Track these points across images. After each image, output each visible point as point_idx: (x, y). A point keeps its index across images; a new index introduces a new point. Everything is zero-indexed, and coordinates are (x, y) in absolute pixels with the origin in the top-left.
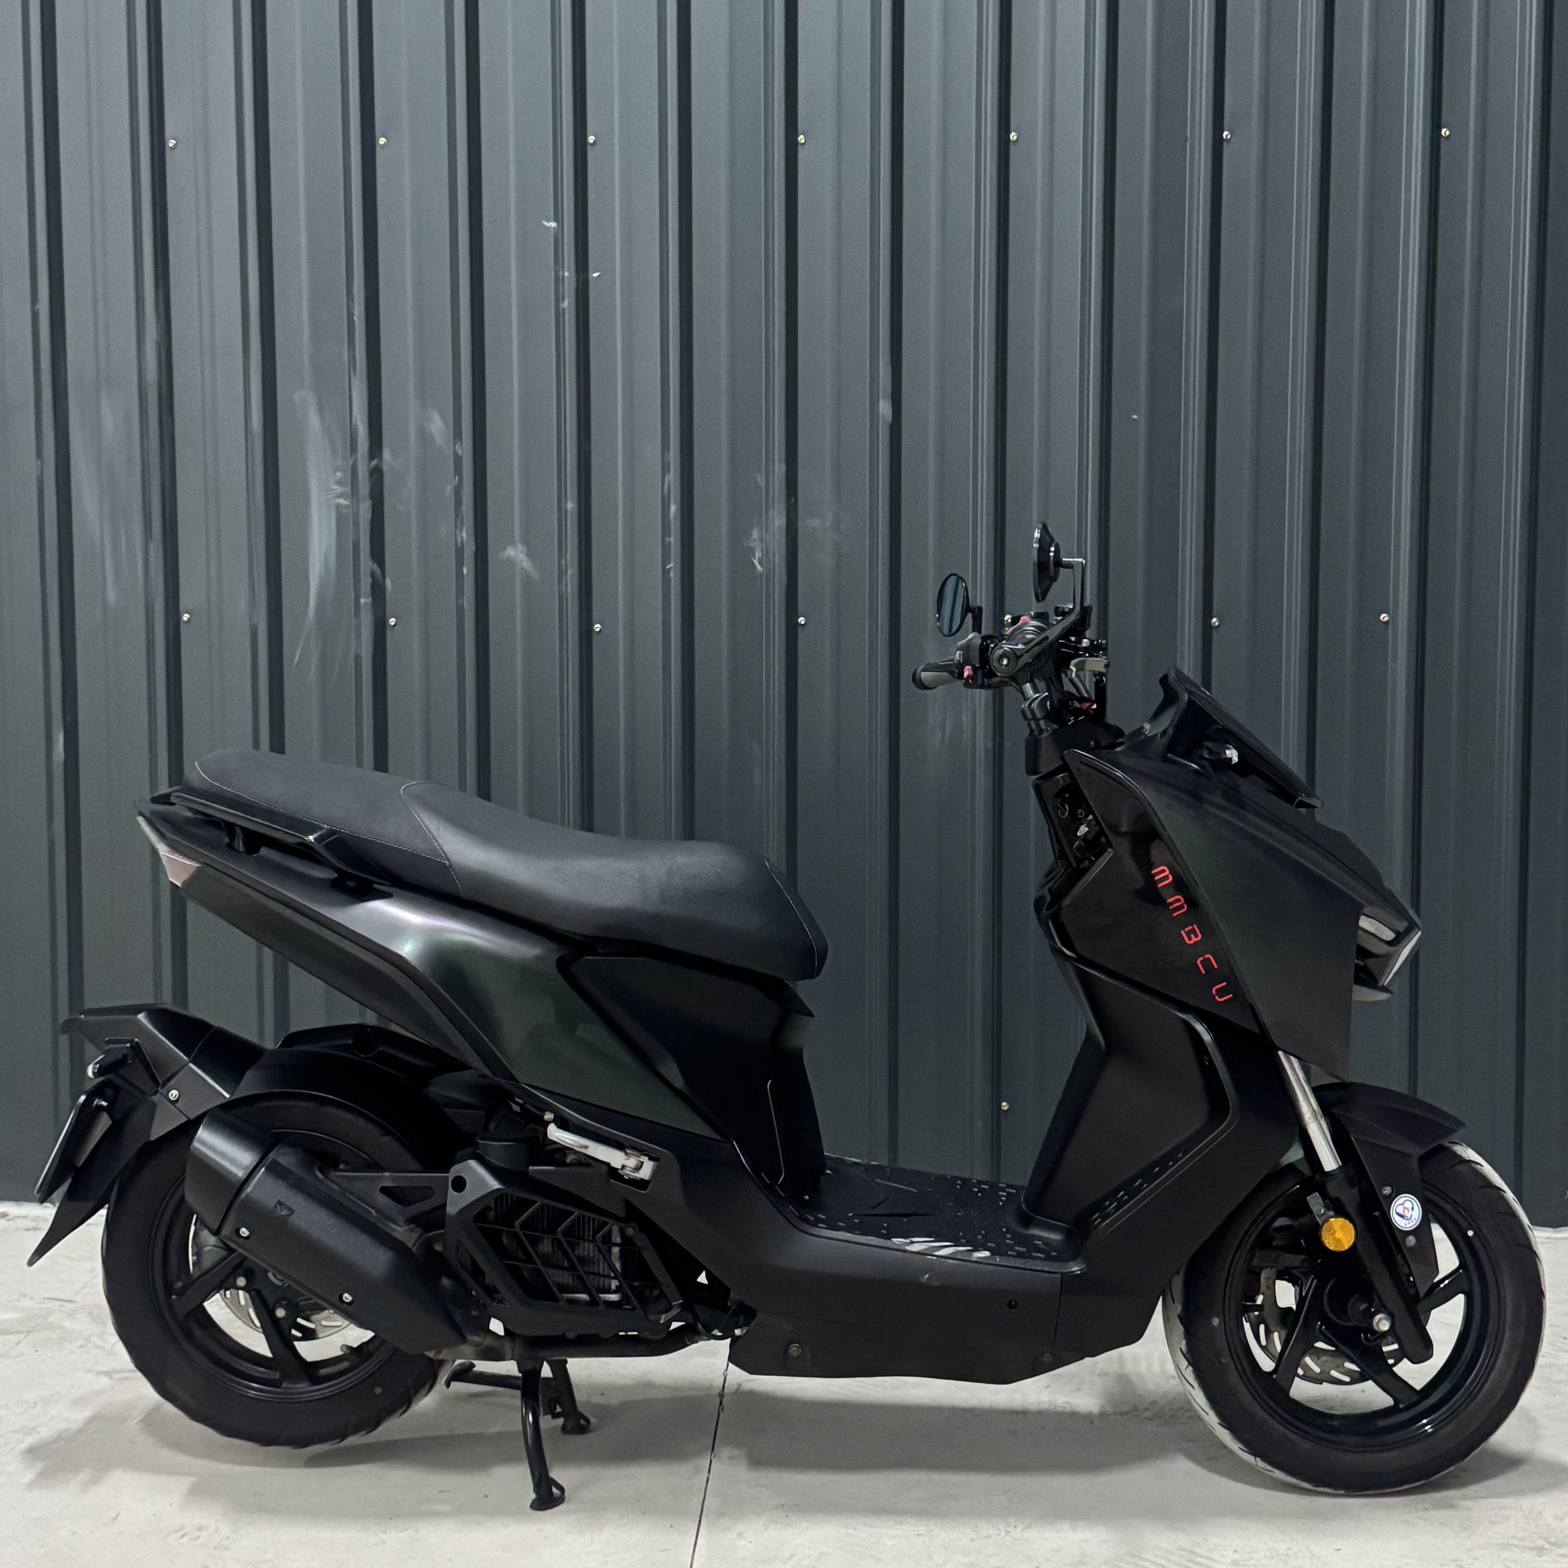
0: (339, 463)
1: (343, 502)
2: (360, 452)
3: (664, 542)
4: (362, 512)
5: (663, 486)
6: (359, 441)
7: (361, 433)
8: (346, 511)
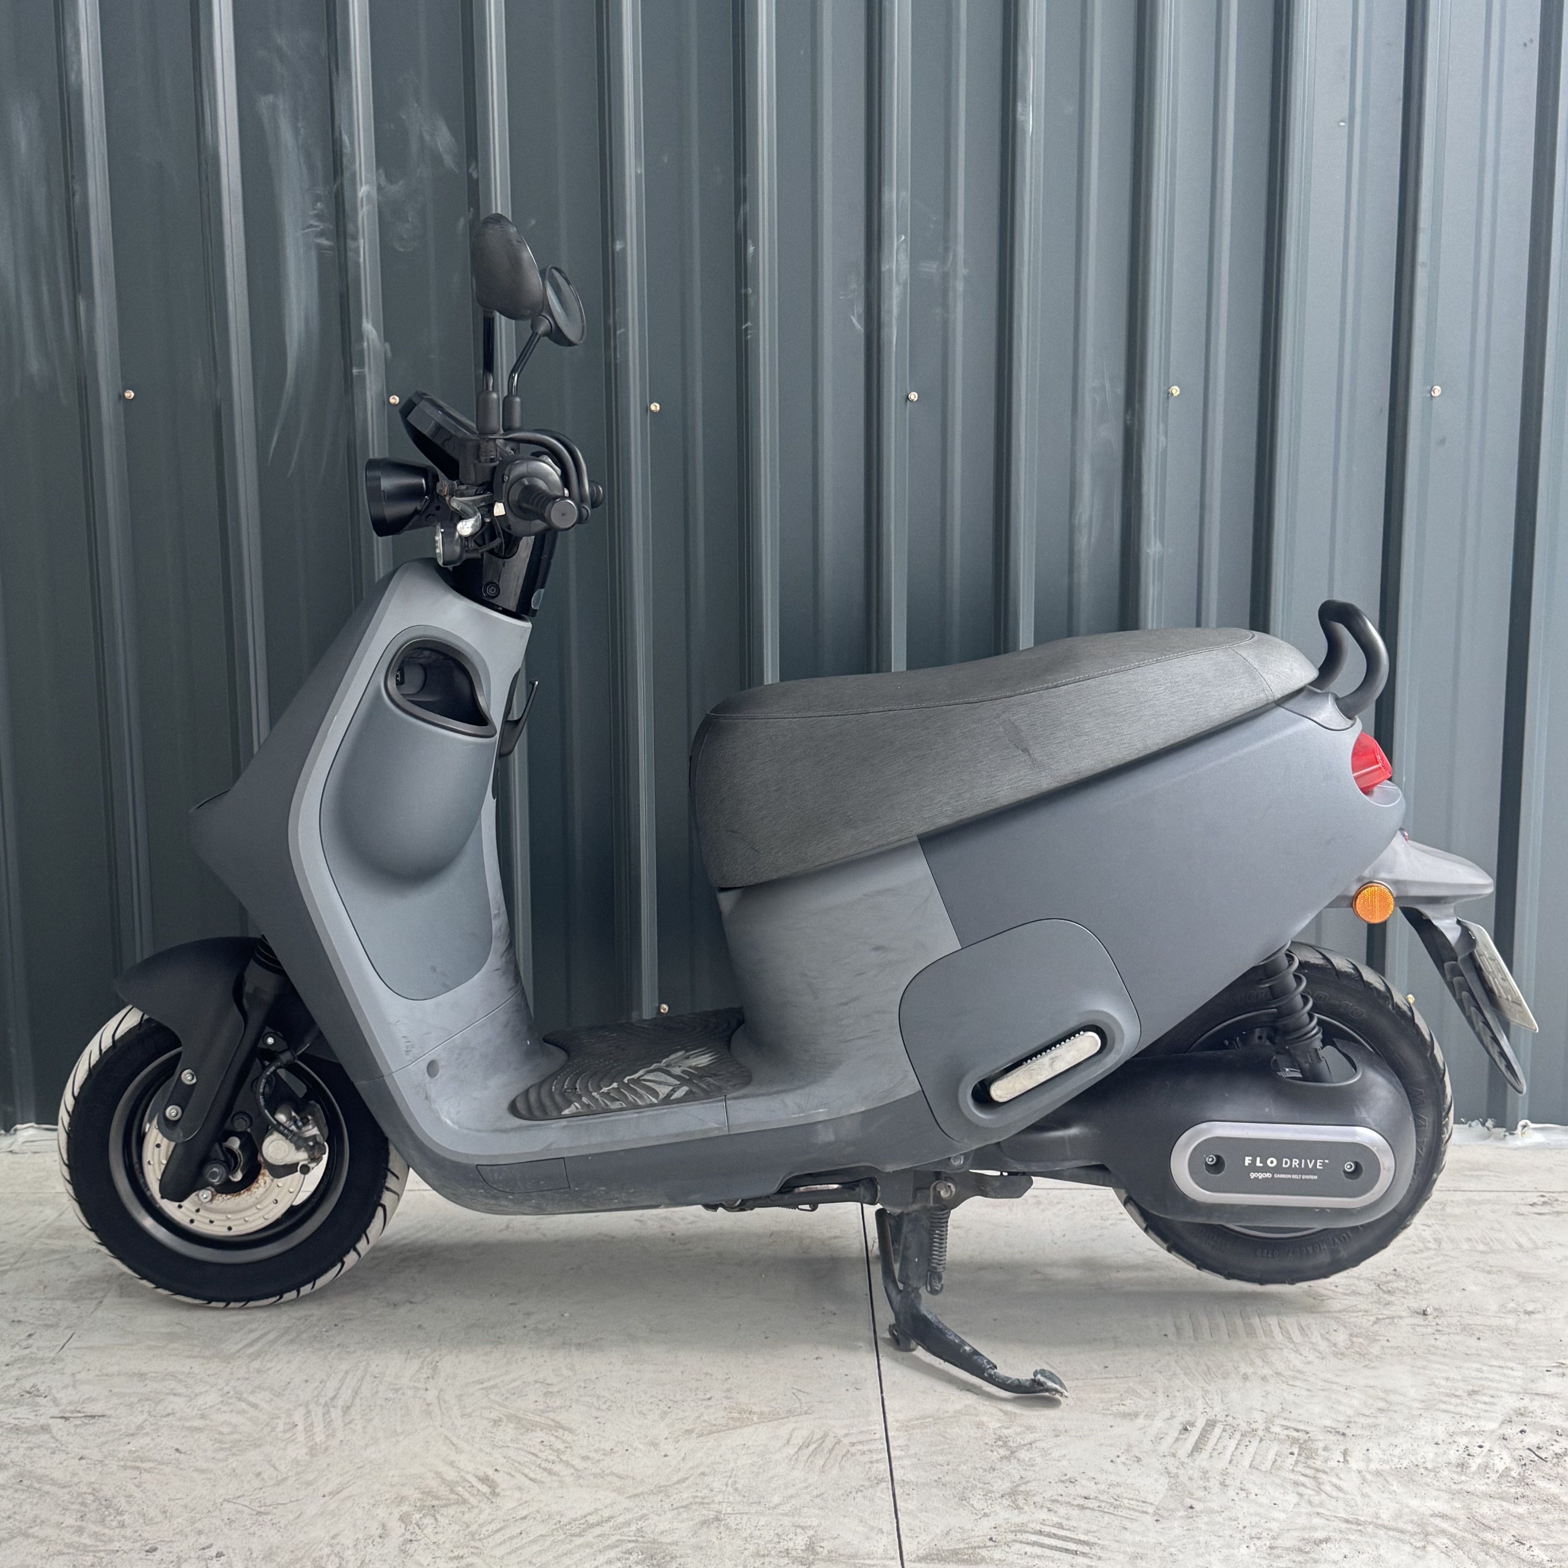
0: (320, 190)
1: (325, 242)
2: (347, 175)
3: (738, 295)
4: (350, 254)
5: (736, 221)
6: (345, 160)
7: (347, 150)
8: (330, 253)
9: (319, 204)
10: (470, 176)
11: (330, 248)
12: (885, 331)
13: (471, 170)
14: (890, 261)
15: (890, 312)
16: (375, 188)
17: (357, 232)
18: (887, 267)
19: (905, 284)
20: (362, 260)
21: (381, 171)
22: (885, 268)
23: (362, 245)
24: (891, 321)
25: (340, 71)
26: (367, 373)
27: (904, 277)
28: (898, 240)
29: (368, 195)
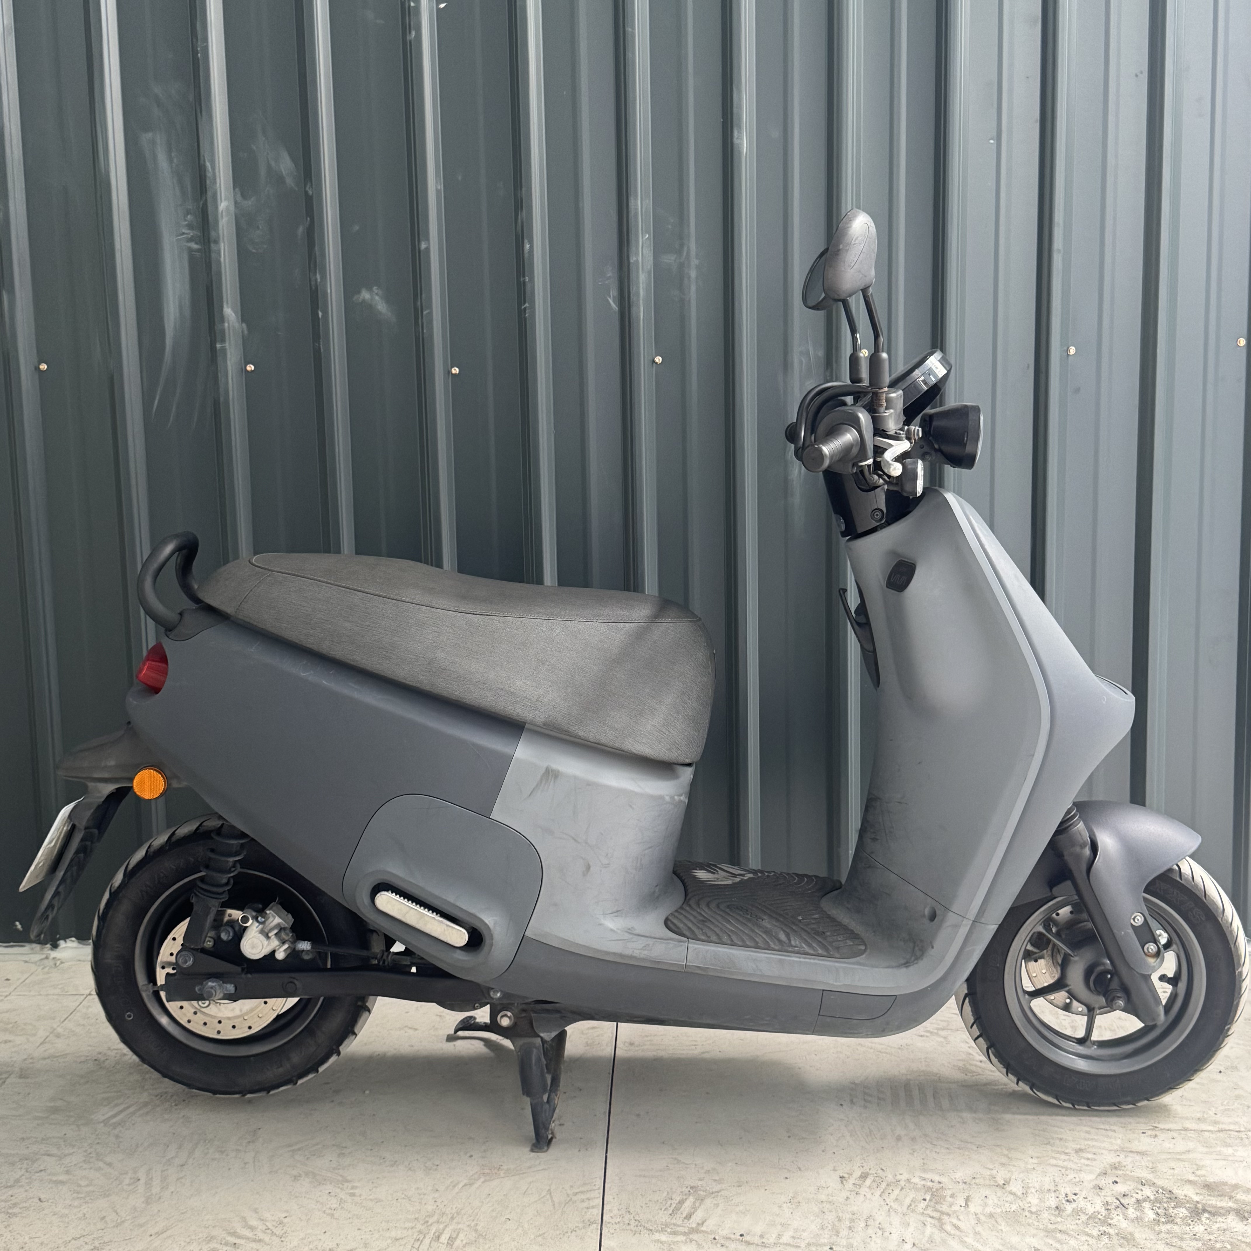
0: (190, 206)
1: (195, 246)
2: (209, 194)
3: (518, 282)
4: (213, 255)
5: (516, 225)
6: (208, 182)
7: (209, 174)
8: (198, 254)
9: (189, 217)
10: (306, 192)
11: (198, 250)
12: (634, 310)
13: (307, 189)
14: (637, 254)
15: (638, 294)
16: (233, 203)
17: (218, 237)
18: (634, 259)
19: (649, 273)
20: (222, 259)
21: (237, 189)
22: (633, 259)
23: (222, 248)
24: (638, 301)
25: (204, 113)
26: (227, 347)
27: (649, 267)
28: (642, 238)
29: (227, 208)
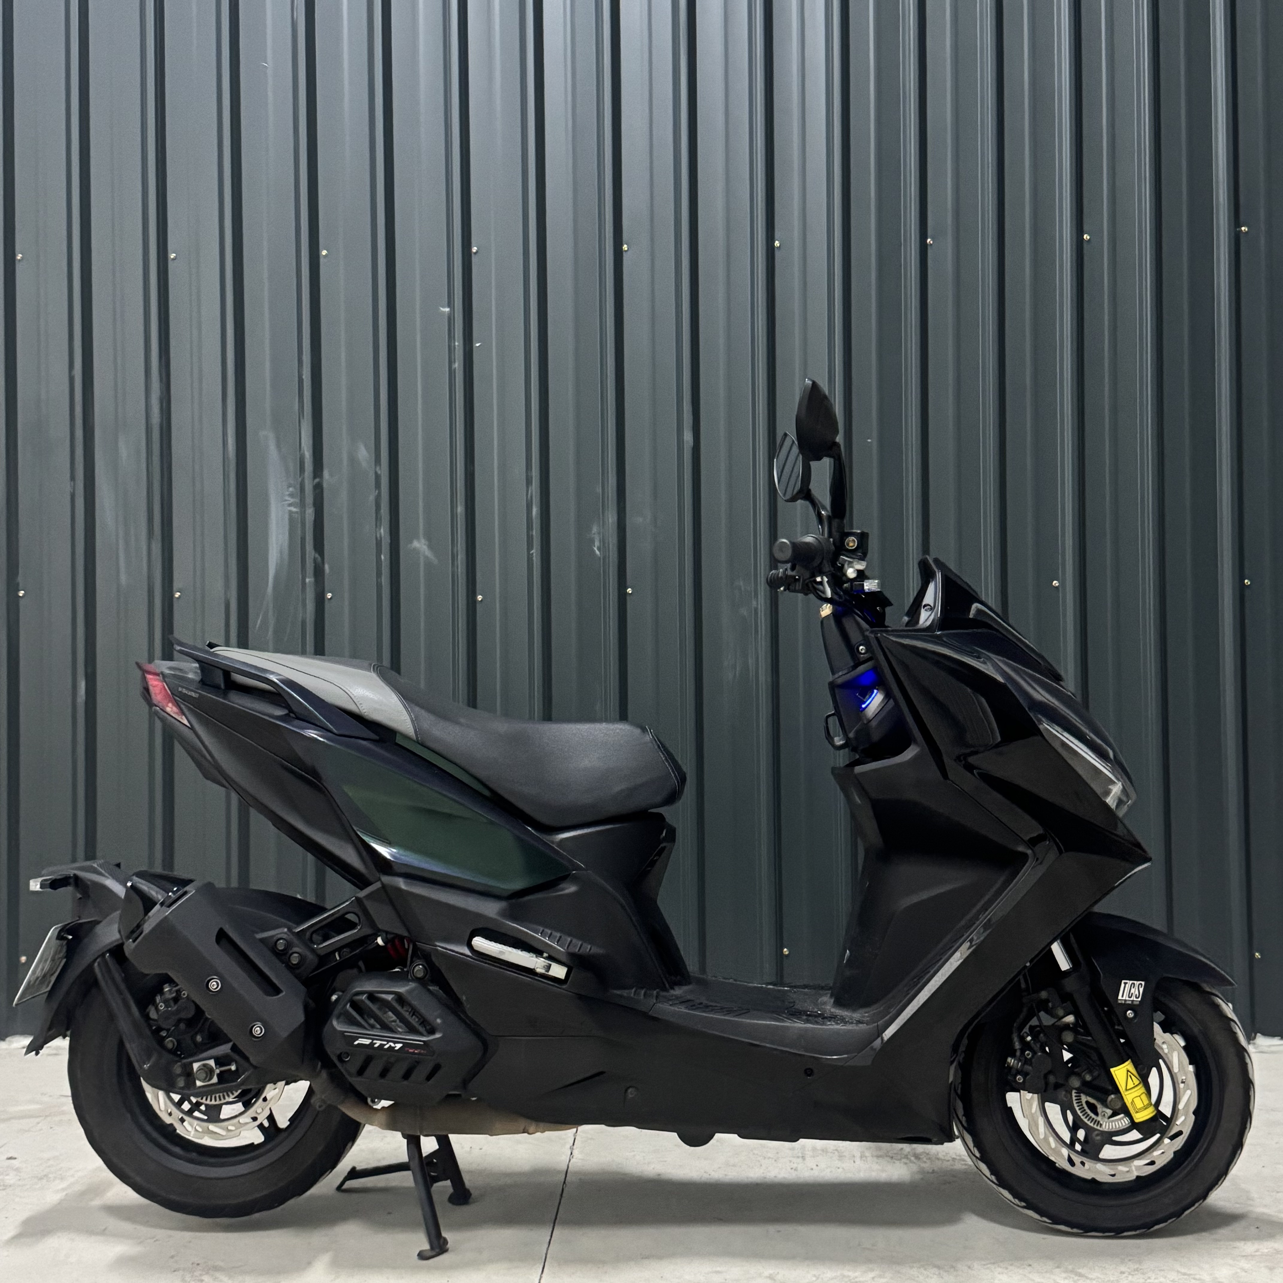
0: (292, 480)
1: (294, 509)
2: (306, 473)
3: (528, 535)
5: (527, 495)
6: (306, 465)
7: (307, 460)
8: (296, 516)
9: (291, 489)
10: (376, 473)
11: (297, 512)
13: (378, 468)
